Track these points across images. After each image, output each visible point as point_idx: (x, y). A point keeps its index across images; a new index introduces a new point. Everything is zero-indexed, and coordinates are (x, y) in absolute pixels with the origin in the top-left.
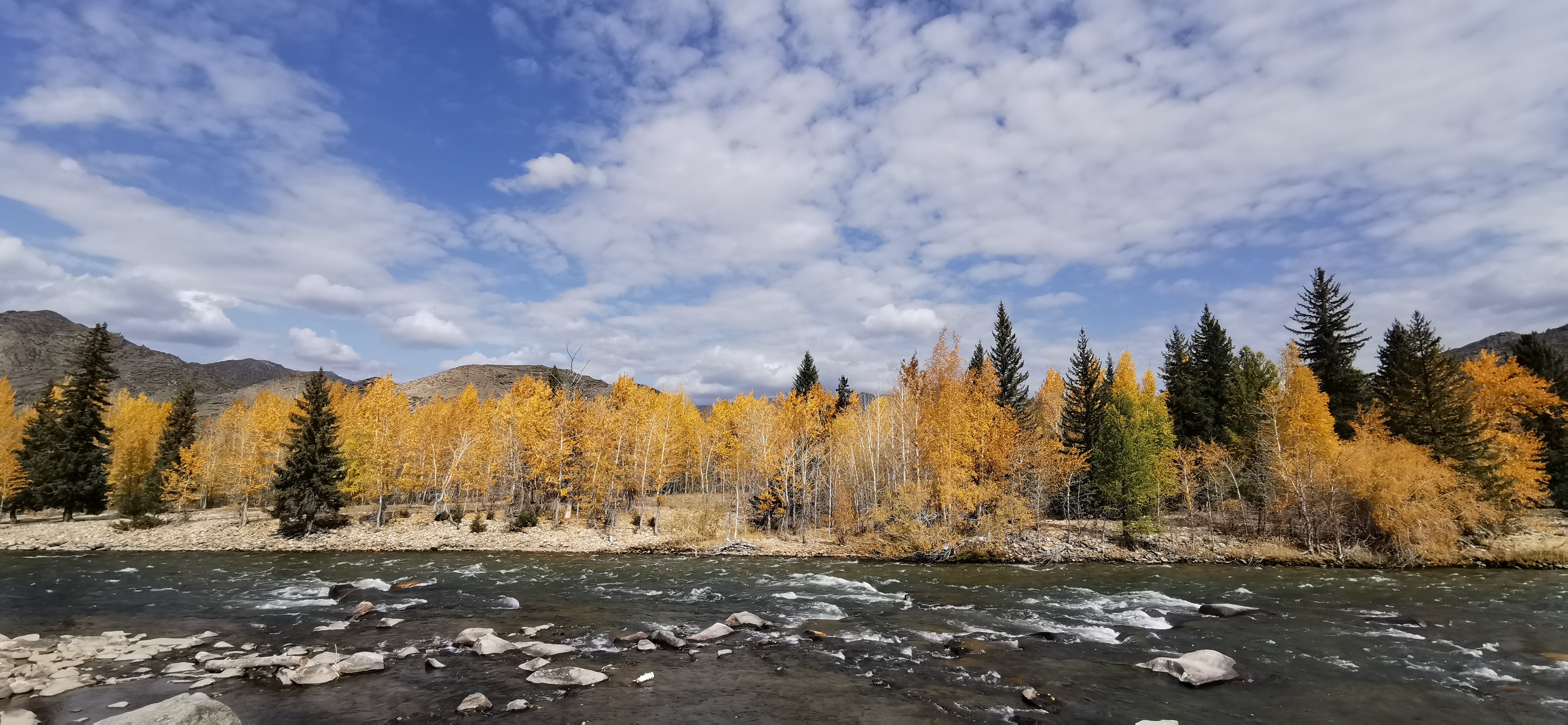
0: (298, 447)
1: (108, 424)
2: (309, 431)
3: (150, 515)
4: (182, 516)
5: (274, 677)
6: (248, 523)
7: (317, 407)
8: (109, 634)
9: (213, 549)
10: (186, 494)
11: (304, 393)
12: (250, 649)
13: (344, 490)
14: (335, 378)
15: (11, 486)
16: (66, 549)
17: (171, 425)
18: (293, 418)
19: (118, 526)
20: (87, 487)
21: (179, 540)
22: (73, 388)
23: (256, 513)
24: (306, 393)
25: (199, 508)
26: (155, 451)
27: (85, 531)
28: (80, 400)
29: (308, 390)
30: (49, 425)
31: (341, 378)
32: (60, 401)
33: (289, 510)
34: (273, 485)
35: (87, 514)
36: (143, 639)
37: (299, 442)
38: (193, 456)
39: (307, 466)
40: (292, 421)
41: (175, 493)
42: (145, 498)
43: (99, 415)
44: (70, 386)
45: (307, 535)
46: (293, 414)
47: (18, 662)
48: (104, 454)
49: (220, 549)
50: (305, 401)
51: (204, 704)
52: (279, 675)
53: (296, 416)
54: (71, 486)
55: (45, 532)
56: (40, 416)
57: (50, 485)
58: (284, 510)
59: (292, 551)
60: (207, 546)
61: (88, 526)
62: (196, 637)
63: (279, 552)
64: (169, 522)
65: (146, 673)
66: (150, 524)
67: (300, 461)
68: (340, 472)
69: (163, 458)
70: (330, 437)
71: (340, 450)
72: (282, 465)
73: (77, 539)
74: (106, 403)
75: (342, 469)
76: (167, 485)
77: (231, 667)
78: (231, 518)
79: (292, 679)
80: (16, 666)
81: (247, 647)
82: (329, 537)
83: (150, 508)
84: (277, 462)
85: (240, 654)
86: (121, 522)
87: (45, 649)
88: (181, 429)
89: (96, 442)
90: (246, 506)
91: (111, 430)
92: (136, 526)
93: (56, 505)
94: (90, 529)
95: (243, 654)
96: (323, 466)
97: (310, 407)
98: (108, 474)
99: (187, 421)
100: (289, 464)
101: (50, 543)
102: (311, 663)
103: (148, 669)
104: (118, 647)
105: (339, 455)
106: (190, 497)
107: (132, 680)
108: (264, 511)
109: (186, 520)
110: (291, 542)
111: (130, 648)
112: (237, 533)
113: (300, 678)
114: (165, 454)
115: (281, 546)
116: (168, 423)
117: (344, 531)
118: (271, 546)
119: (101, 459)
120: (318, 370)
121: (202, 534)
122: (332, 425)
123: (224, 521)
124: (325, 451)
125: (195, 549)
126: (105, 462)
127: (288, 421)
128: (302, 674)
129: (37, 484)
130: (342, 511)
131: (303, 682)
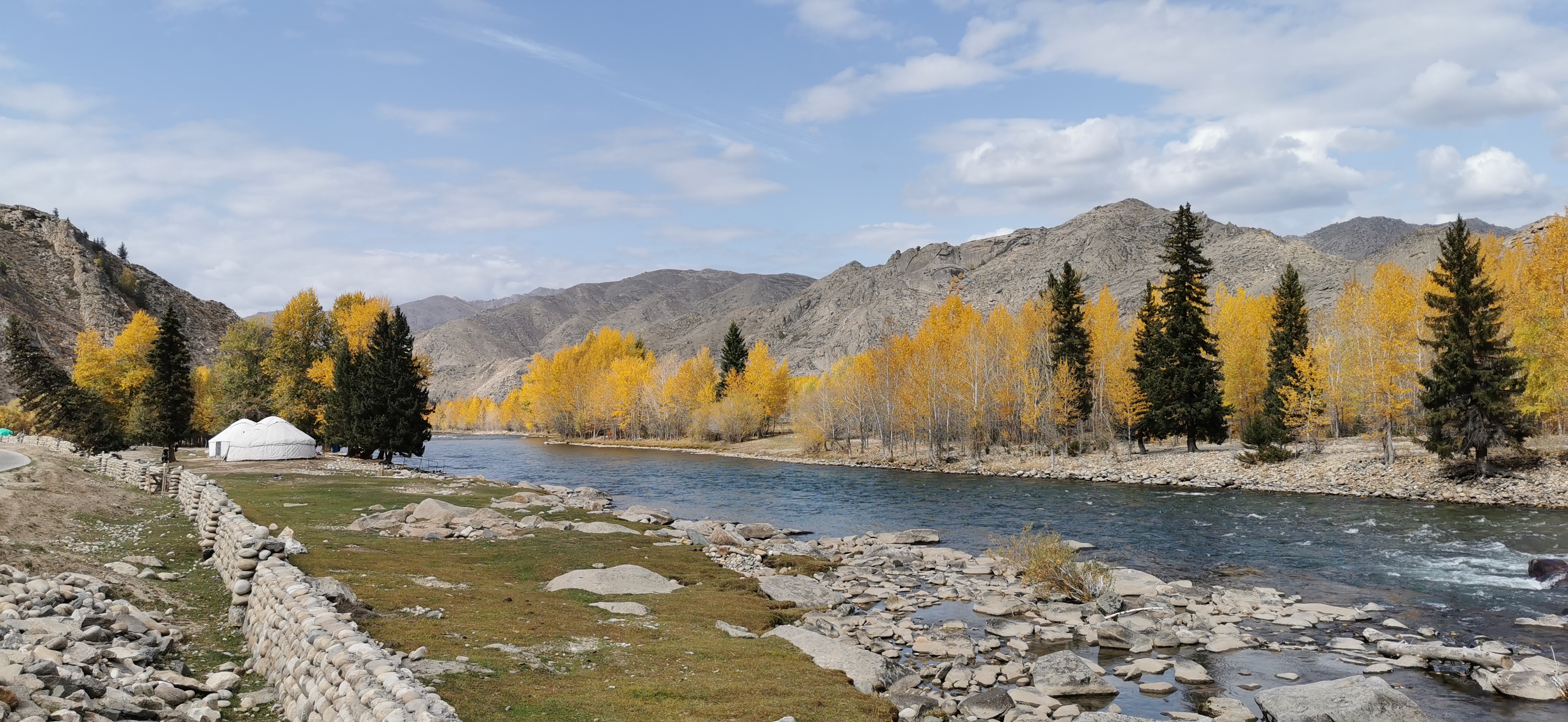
0: (1446, 344)
1: (1212, 331)
2: (1457, 317)
3: (1276, 445)
4: (1313, 447)
5: (1469, 677)
6: (1396, 458)
7: (1463, 279)
8: (1262, 590)
9: (1358, 494)
10: (1311, 416)
11: (1440, 261)
12: (1429, 634)
13: (1526, 409)
14: (1484, 228)
15: (1134, 410)
16: (1197, 485)
17: (1279, 325)
18: (1432, 300)
19: (1244, 458)
20: (1205, 410)
21: (1315, 478)
22: (1171, 290)
23: (1402, 445)
24: (1443, 259)
25: (1330, 435)
26: (1267, 361)
27: (1211, 464)
28: (1179, 304)
29: (1445, 254)
30: (1155, 336)
31: (1493, 226)
32: (1161, 307)
33: (1449, 440)
34: (1421, 403)
35: (1210, 442)
36: (1298, 601)
37: (1447, 337)
38: (1311, 365)
39: (1464, 373)
40: (1431, 305)
41: (1299, 416)
42: (1267, 422)
43: (1201, 320)
44: (1168, 288)
45: (1481, 479)
46: (1430, 295)
47: (1178, 610)
48: (1215, 368)
49: (1366, 493)
50: (1443, 272)
51: (1384, 692)
52: (1475, 676)
53: (1435, 297)
54: (1189, 409)
55: (1174, 464)
56: (1146, 328)
57: (1169, 408)
58: (1442, 440)
59: (1464, 503)
60: (1350, 489)
61: (1213, 458)
62: (1359, 609)
63: (1446, 502)
64: (1298, 454)
65: (1310, 643)
66: (1280, 457)
67: (1453, 366)
68: (1516, 380)
69: (1277, 370)
70: (1491, 326)
71: (1510, 344)
72: (1429, 374)
73: (1206, 474)
74: (1206, 305)
75: (1518, 375)
76: (1286, 406)
77: (1409, 654)
78: (1374, 451)
79: (1495, 685)
80: (1176, 614)
81: (1427, 631)
82: (1515, 484)
83: (1274, 437)
84: (1420, 369)
85: (1417, 639)
86: (1247, 453)
87: (1200, 599)
88: (1291, 329)
89: (1203, 354)
90: (1389, 434)
91: (1216, 337)
92: (1265, 459)
93: (1178, 431)
94: (1216, 461)
95: (1422, 640)
96: (1488, 372)
97: (1453, 281)
98: (1222, 393)
99: (1296, 319)
100: (1437, 370)
101: (1181, 476)
102: (1517, 667)
103: (1311, 640)
104: (1274, 608)
105: (1509, 354)
106: (1317, 421)
107: (1296, 649)
108: (1415, 441)
109: (1318, 452)
110: (1459, 488)
111: (1287, 610)
112: (1385, 473)
113: (1506, 686)
114: (1279, 365)
115: (1446, 495)
116: (1275, 323)
117: (1536, 476)
118: (1433, 494)
119: (1213, 375)
120: (1454, 219)
121: (1342, 472)
122: (1491, 306)
123: (1366, 455)
124: (1487, 348)
125: (1336, 492)
126: (1218, 379)
127: (1425, 306)
128: (1507, 680)
129: (1157, 407)
130: (1529, 443)
131: (1510, 692)
